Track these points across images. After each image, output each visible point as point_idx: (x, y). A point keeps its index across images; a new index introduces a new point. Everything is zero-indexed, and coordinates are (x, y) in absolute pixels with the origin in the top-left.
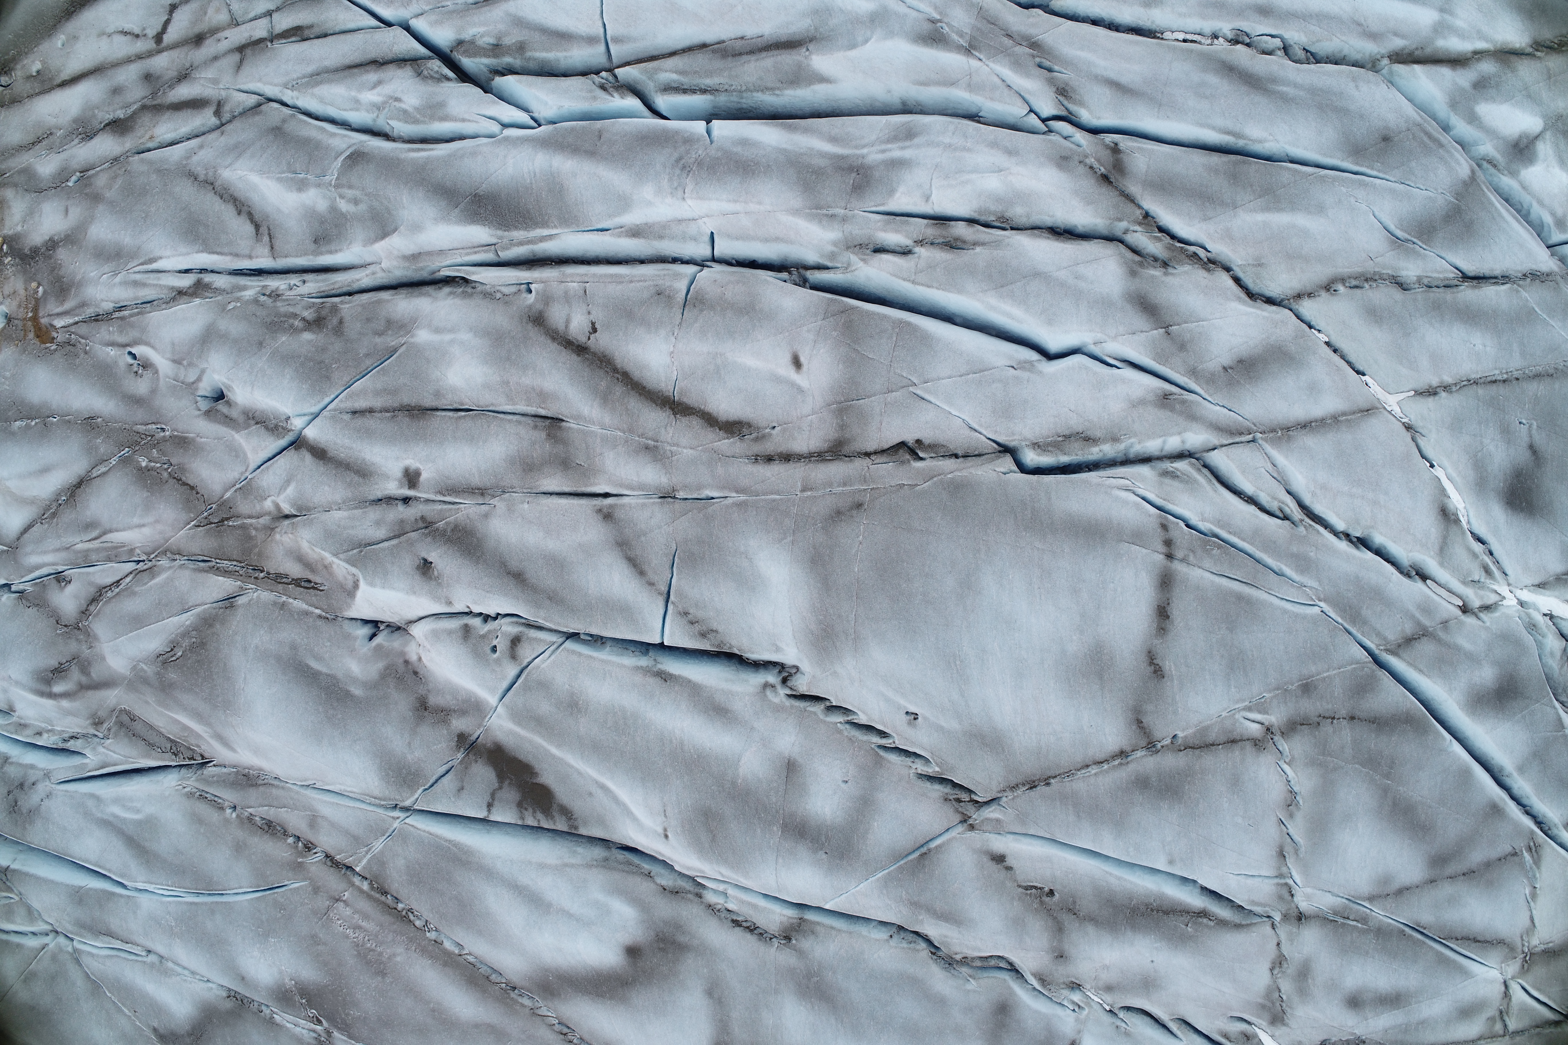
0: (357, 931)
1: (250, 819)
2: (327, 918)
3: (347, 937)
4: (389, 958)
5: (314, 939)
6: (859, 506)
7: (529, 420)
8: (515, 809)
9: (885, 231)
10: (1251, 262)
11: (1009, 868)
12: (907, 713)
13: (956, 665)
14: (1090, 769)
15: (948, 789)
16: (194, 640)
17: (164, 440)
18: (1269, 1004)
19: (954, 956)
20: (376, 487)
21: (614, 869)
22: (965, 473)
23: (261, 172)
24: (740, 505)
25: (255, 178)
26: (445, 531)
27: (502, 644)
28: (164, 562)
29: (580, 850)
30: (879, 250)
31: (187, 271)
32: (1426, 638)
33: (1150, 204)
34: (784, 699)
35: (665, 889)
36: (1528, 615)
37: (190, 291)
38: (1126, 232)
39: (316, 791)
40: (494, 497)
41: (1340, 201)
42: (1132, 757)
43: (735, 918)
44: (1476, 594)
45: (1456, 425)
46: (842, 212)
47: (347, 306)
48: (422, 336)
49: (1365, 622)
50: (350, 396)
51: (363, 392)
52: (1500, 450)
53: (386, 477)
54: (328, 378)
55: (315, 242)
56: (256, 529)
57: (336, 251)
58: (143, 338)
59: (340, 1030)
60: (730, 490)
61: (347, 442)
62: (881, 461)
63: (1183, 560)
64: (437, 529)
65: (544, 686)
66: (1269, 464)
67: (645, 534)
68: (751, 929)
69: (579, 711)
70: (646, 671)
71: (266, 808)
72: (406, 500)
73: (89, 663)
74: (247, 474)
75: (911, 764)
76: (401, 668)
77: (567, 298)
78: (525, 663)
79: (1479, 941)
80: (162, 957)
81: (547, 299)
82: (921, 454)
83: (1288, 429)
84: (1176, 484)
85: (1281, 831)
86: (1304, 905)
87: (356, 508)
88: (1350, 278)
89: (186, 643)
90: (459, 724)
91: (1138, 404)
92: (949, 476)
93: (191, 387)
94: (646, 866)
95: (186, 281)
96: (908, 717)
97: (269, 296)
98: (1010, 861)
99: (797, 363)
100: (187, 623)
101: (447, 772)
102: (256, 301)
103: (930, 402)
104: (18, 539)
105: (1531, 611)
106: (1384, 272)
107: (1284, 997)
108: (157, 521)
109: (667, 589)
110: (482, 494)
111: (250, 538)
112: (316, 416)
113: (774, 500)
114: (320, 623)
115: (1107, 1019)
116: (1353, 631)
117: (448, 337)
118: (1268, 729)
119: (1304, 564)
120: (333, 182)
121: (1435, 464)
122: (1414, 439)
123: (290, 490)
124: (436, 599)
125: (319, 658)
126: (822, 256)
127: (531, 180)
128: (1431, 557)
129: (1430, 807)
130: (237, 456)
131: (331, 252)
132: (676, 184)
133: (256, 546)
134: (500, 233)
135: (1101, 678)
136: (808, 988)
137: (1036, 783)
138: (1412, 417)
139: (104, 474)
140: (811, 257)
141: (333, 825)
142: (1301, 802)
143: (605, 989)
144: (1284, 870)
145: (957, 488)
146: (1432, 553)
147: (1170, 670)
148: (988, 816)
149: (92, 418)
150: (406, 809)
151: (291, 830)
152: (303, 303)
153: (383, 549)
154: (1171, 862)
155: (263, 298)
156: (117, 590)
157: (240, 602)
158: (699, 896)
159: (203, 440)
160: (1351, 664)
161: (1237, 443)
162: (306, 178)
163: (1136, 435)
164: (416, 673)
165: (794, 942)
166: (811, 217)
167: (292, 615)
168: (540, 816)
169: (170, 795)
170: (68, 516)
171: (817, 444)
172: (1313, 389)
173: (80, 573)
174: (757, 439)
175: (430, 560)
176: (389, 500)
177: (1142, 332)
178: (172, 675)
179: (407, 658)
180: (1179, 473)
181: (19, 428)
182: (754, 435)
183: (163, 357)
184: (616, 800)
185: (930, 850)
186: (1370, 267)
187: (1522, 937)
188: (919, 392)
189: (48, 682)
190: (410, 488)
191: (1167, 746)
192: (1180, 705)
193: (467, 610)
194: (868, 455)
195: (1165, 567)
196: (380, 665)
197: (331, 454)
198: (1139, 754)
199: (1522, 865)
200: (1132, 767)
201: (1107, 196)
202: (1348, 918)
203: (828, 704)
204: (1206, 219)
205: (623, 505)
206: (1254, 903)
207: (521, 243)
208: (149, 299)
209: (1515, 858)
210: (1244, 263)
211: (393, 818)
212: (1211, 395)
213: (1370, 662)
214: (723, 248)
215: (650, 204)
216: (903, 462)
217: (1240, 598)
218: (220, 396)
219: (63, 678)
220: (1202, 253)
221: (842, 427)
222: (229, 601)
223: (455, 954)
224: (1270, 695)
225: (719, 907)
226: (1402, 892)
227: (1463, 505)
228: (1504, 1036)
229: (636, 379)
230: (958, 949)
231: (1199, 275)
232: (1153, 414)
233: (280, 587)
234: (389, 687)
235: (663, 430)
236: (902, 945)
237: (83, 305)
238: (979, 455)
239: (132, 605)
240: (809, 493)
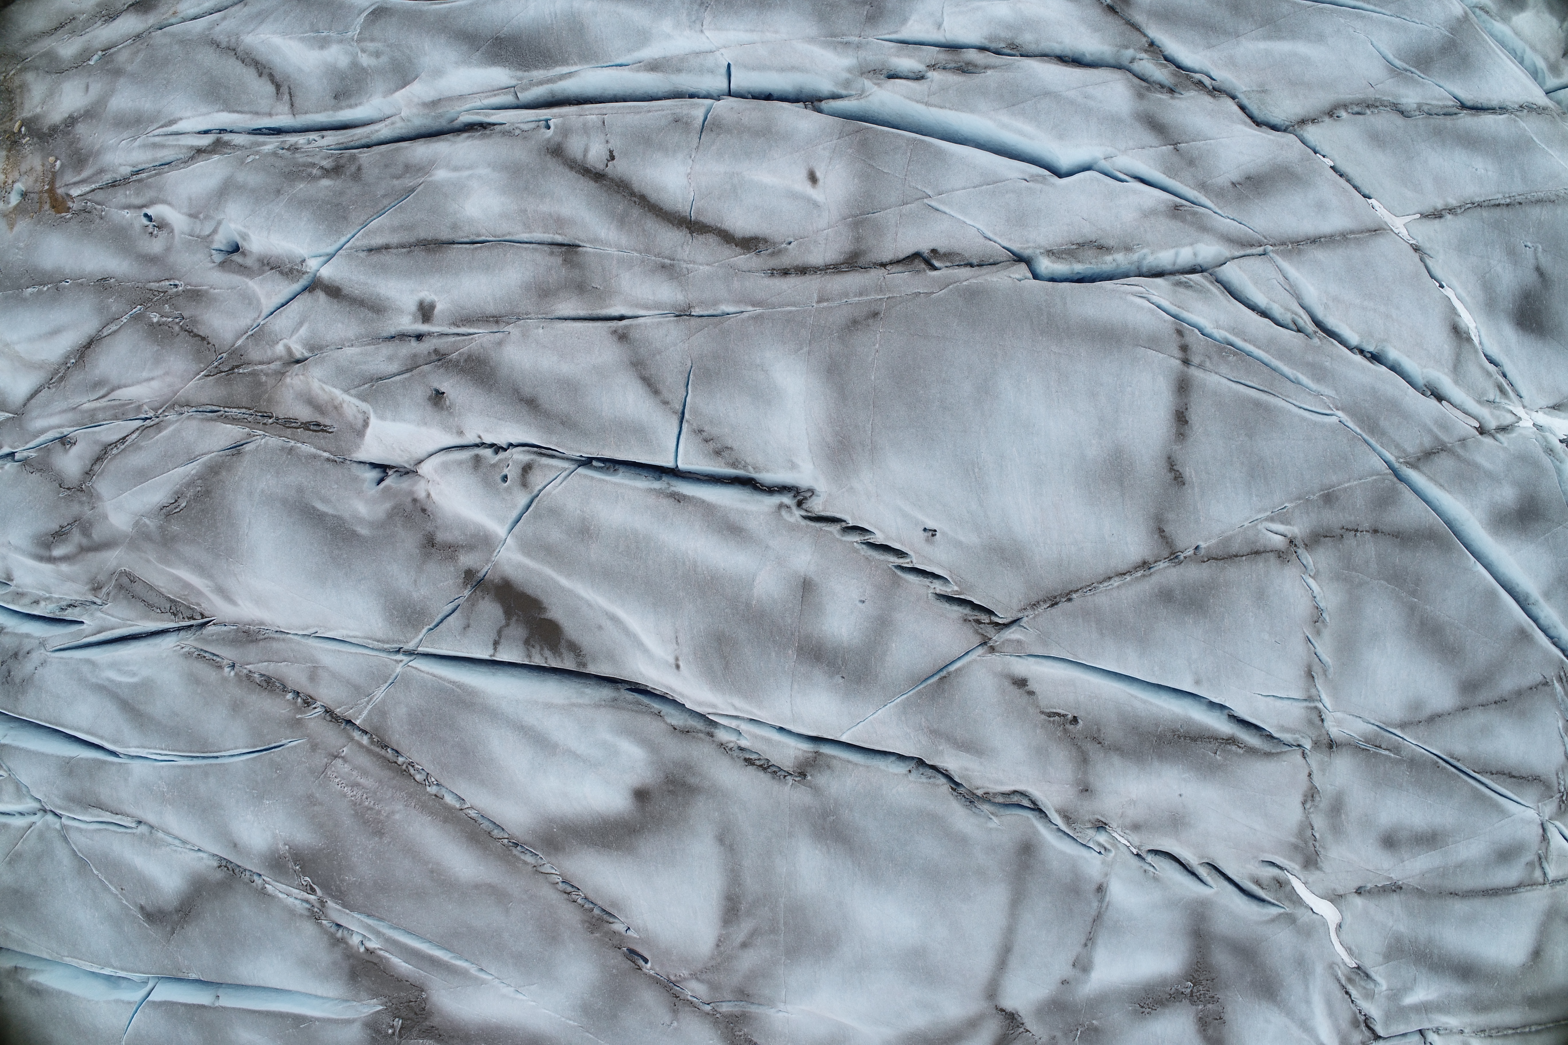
0: (355, 788)
1: (249, 676)
2: (325, 777)
3: (345, 796)
4: (387, 816)
5: (311, 800)
6: (875, 315)
7: (546, 248)
8: (522, 647)
9: (898, 56)
10: (1255, 88)
11: (1031, 693)
12: (925, 530)
13: (974, 473)
14: (1112, 582)
15: (967, 611)
16: (199, 489)
17: (177, 295)
18: (1302, 844)
19: (975, 791)
20: (390, 322)
21: (624, 709)
22: (980, 280)
23: (284, 34)
24: (757, 318)
25: (277, 40)
26: (458, 362)
27: (513, 472)
28: (172, 416)
29: (588, 691)
30: (892, 76)
31: (206, 132)
32: (1445, 453)
33: (1156, 33)
34: (800, 519)
35: (675, 729)
36: (1545, 438)
37: (209, 149)
38: (1132, 61)
39: (318, 640)
40: (508, 324)
41: (1339, 30)
42: (1155, 569)
43: (747, 756)
44: (1492, 414)
45: (1463, 247)
46: (855, 39)
47: (366, 155)
48: (441, 175)
49: (1383, 433)
50: (367, 234)
51: (380, 230)
52: (1507, 271)
53: (400, 311)
54: (345, 218)
55: (336, 97)
56: (267, 375)
57: (356, 105)
58: (160, 196)
59: (334, 898)
60: (746, 304)
61: (362, 278)
62: (897, 270)
63: (1200, 366)
64: (451, 360)
65: (555, 512)
66: (1281, 276)
67: (660, 353)
68: (766, 767)
69: (591, 537)
70: (659, 493)
71: (266, 664)
72: (419, 337)
73: (91, 525)
74: (259, 321)
75: (929, 584)
76: (409, 507)
77: (586, 130)
78: (535, 492)
79: (1514, 777)
80: (152, 827)
81: (566, 131)
82: (937, 264)
83: (1298, 243)
84: (1189, 293)
85: (1309, 649)
86: (1335, 731)
87: (369, 344)
88: (1351, 104)
89: (190, 493)
90: (467, 560)
91: (1149, 214)
92: (965, 283)
93: (207, 240)
94: (656, 706)
95: (205, 141)
96: (926, 534)
97: (288, 149)
98: (1032, 686)
99: (813, 178)
100: (192, 472)
101: (453, 611)
102: (274, 154)
103: (945, 213)
104: (25, 405)
105: (1547, 434)
106: (1385, 98)
107: (1317, 835)
108: (167, 374)
109: (681, 408)
110: (497, 322)
111: (260, 384)
112: (331, 256)
113: (790, 312)
114: (327, 466)
115: (1135, 862)
116: (1372, 441)
117: (466, 173)
118: (1291, 542)
119: (1320, 373)
120: (356, 37)
121: (1445, 285)
122: (1422, 260)
123: (303, 331)
124: (447, 428)
125: (325, 500)
126: (837, 84)
127: (552, 21)
128: (1445, 374)
129: (1458, 628)
130: (250, 304)
131: (350, 107)
132: (694, 18)
133: (266, 392)
134: (520, 74)
135: (1121, 484)
136: (824, 829)
137: (1058, 599)
138: (1419, 239)
139: (115, 332)
140: (825, 86)
141: (334, 675)
142: (1328, 619)
143: (611, 838)
144: (1313, 692)
145: (973, 295)
146: (1446, 370)
147: (1190, 476)
148: (1008, 637)
149: (104, 279)
150: (410, 653)
151: (290, 686)
152: (322, 154)
153: (395, 383)
154: (1197, 682)
155: (281, 152)
156: (123, 447)
157: (247, 449)
158: (711, 735)
159: (216, 291)
160: (1371, 476)
161: (1249, 255)
162: (329, 36)
163: (1148, 245)
164: (424, 510)
165: (809, 778)
166: (826, 45)
167: (300, 459)
168: (547, 653)
169: (167, 656)
170: (76, 377)
171: (833, 256)
172: (1321, 207)
173: (85, 433)
174: (773, 254)
175: (443, 390)
176: (402, 337)
177: (1151, 147)
178: (175, 528)
179: (415, 496)
180: (1192, 283)
181: (31, 294)
182: (770, 251)
183: (179, 212)
184: (626, 631)
185: (949, 674)
186: (1371, 94)
187: (1557, 774)
188: (933, 204)
189: (48, 546)
190: (423, 322)
191: (1190, 557)
192: (1201, 513)
193: (478, 441)
194: (883, 265)
195: (1182, 372)
196: (388, 505)
197: (345, 292)
198: (1161, 565)
199: (1553, 695)
200: (1154, 579)
201: (1113, 24)
202: (1380, 747)
203: (844, 525)
204: (1210, 46)
205: (639, 325)
206: (1283, 729)
207: (541, 83)
208: (167, 160)
209: (1546, 688)
210: (1249, 89)
211: (396, 661)
212: (1220, 208)
213: (1390, 474)
214: (740, 80)
215: (668, 37)
216: (918, 272)
217: (1258, 404)
218: (236, 249)
219: (63, 541)
220: (1207, 81)
221: (858, 239)
222: (236, 449)
223: (456, 809)
224: (1293, 505)
225: (731, 745)
226: (1433, 719)
227: (1474, 325)
228: (1544, 884)
229: (653, 201)
230: (979, 783)
231: (1206, 100)
232: (1164, 225)
233: (289, 431)
234: (396, 526)
235: (680, 248)
236: (921, 780)
237: (101, 171)
238: (994, 264)
239: (136, 460)
240: (825, 304)
